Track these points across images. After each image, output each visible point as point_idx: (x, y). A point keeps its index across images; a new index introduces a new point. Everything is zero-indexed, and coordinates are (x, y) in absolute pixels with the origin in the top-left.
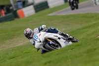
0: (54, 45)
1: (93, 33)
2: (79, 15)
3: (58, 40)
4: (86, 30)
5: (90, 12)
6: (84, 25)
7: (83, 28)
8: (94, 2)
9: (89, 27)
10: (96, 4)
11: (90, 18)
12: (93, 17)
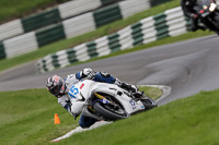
0: (112, 106)
1: (41, 133)
2: (10, 93)
3: (118, 97)
4: (26, 126)
5: (33, 88)
6: (20, 116)
7: (19, 123)
8: (42, 64)
9: (32, 119)
10: (46, 70)
11: (33, 99)
12: (39, 97)
